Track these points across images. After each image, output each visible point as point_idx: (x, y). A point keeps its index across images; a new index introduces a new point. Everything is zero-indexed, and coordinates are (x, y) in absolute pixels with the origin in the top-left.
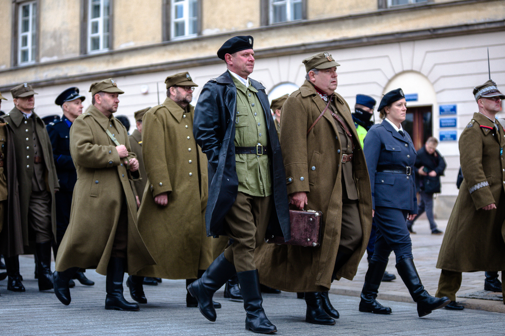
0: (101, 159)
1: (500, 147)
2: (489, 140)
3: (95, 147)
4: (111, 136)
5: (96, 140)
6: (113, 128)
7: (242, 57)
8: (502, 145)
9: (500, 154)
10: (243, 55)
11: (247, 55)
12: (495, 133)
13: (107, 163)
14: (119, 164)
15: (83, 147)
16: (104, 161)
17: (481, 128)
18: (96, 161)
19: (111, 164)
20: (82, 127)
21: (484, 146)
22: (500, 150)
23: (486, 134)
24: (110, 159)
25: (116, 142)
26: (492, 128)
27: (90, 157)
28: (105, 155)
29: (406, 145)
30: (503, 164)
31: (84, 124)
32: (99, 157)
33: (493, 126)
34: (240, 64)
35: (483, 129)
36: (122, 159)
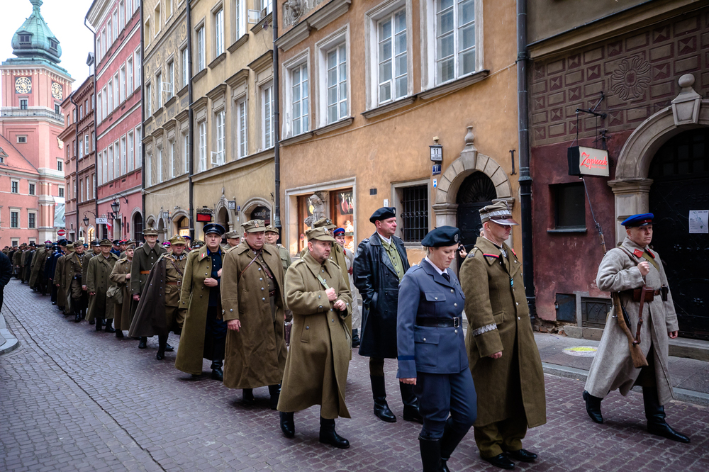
0: (311, 304)
1: (510, 278)
2: (496, 270)
3: (305, 294)
4: (323, 281)
5: (307, 289)
6: (325, 272)
7: (388, 224)
8: (512, 275)
9: (511, 286)
10: (389, 222)
11: (392, 221)
12: (502, 261)
13: (318, 308)
14: (329, 309)
15: (294, 297)
16: (314, 307)
17: (485, 256)
18: (306, 307)
19: (321, 308)
20: (294, 276)
21: (490, 277)
22: (510, 281)
23: (491, 263)
24: (320, 304)
25: (326, 286)
26: (498, 256)
27: (299, 305)
28: (315, 300)
29: (452, 290)
30: (515, 296)
31: (295, 273)
32: (308, 303)
33: (499, 254)
34: (387, 228)
35: (487, 258)
36: (332, 302)
